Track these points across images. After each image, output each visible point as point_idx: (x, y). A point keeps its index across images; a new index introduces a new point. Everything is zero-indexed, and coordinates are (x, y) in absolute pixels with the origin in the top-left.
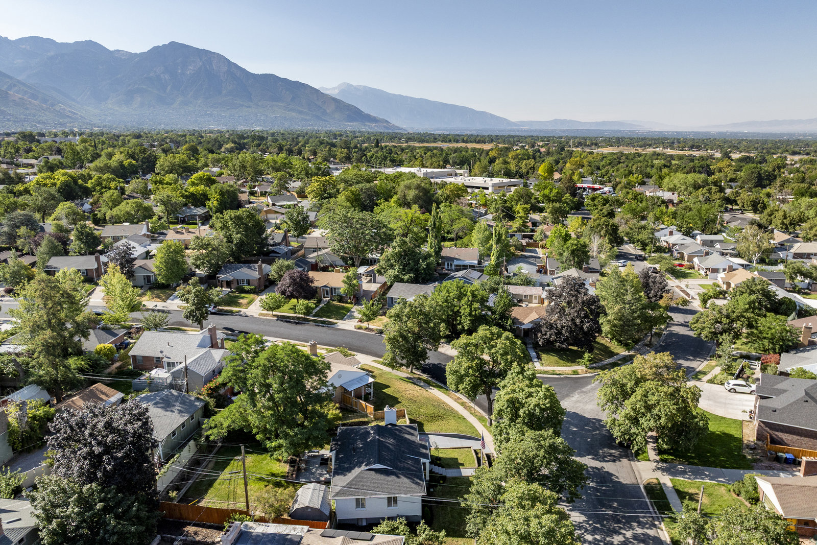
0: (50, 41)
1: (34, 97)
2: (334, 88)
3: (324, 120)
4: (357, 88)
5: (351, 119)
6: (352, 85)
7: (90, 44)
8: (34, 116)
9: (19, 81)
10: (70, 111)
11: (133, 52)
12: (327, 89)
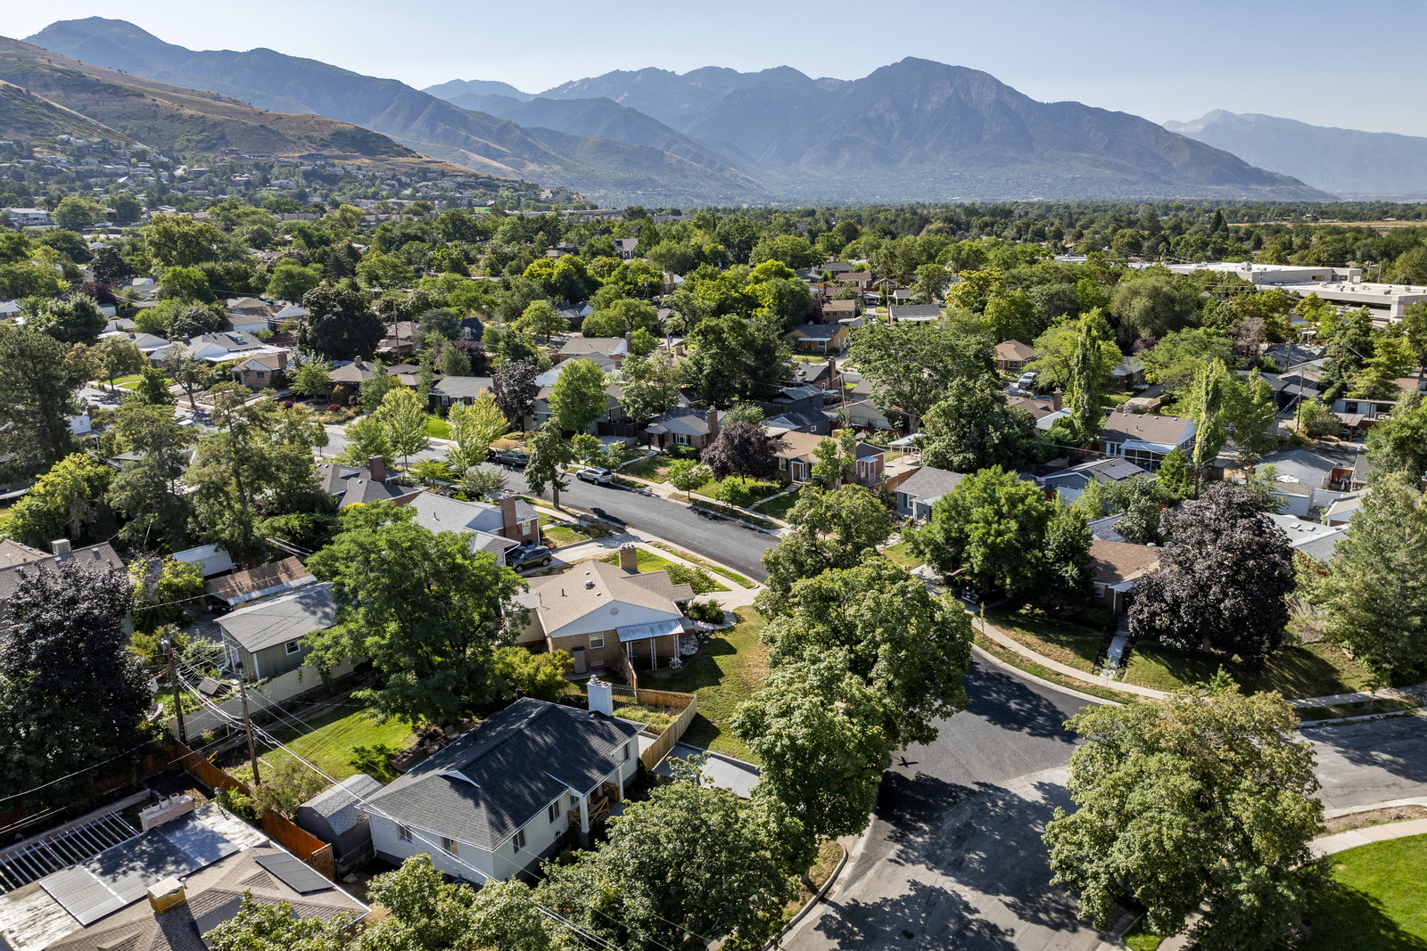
0: (730, 72)
1: (698, 158)
2: (1195, 122)
3: (1166, 182)
4: (1242, 120)
5: (1219, 178)
6: (1233, 115)
7: (785, 71)
8: (694, 187)
9: (681, 136)
10: (743, 179)
11: (846, 79)
12: (1180, 124)
